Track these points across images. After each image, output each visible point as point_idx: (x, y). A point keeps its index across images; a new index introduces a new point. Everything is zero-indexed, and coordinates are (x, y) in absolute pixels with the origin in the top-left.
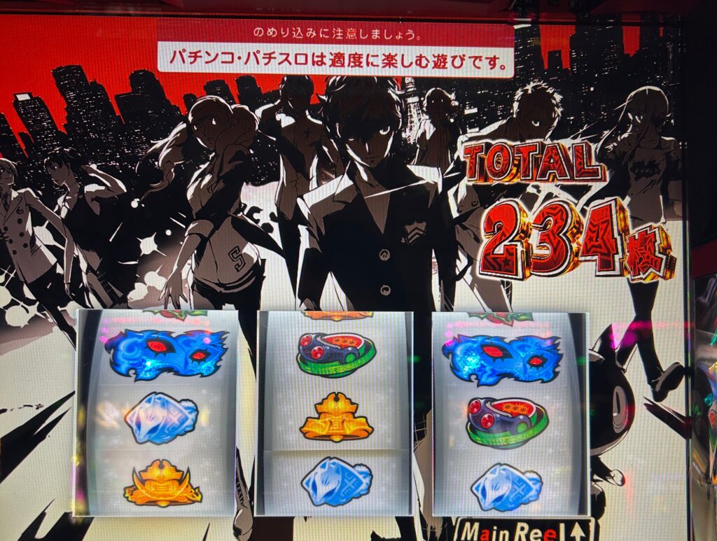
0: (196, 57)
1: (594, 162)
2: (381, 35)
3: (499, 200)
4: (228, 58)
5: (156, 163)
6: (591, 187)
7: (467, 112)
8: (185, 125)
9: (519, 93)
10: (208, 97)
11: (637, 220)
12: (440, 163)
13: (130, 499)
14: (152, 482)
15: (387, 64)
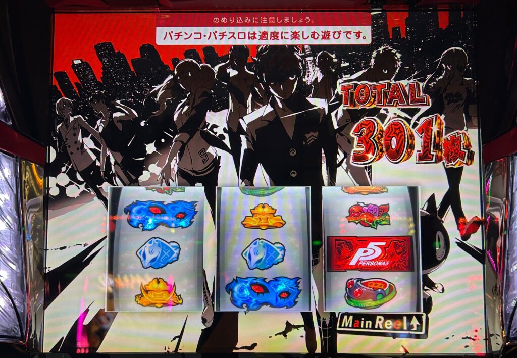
0: (179, 36)
1: (421, 94)
2: (290, 20)
3: (363, 118)
4: (198, 36)
5: (155, 99)
6: (420, 109)
7: (343, 65)
8: (172, 77)
9: (375, 53)
10: (186, 60)
11: (449, 129)
12: (327, 97)
13: (139, 302)
14: (153, 292)
15: (294, 38)
